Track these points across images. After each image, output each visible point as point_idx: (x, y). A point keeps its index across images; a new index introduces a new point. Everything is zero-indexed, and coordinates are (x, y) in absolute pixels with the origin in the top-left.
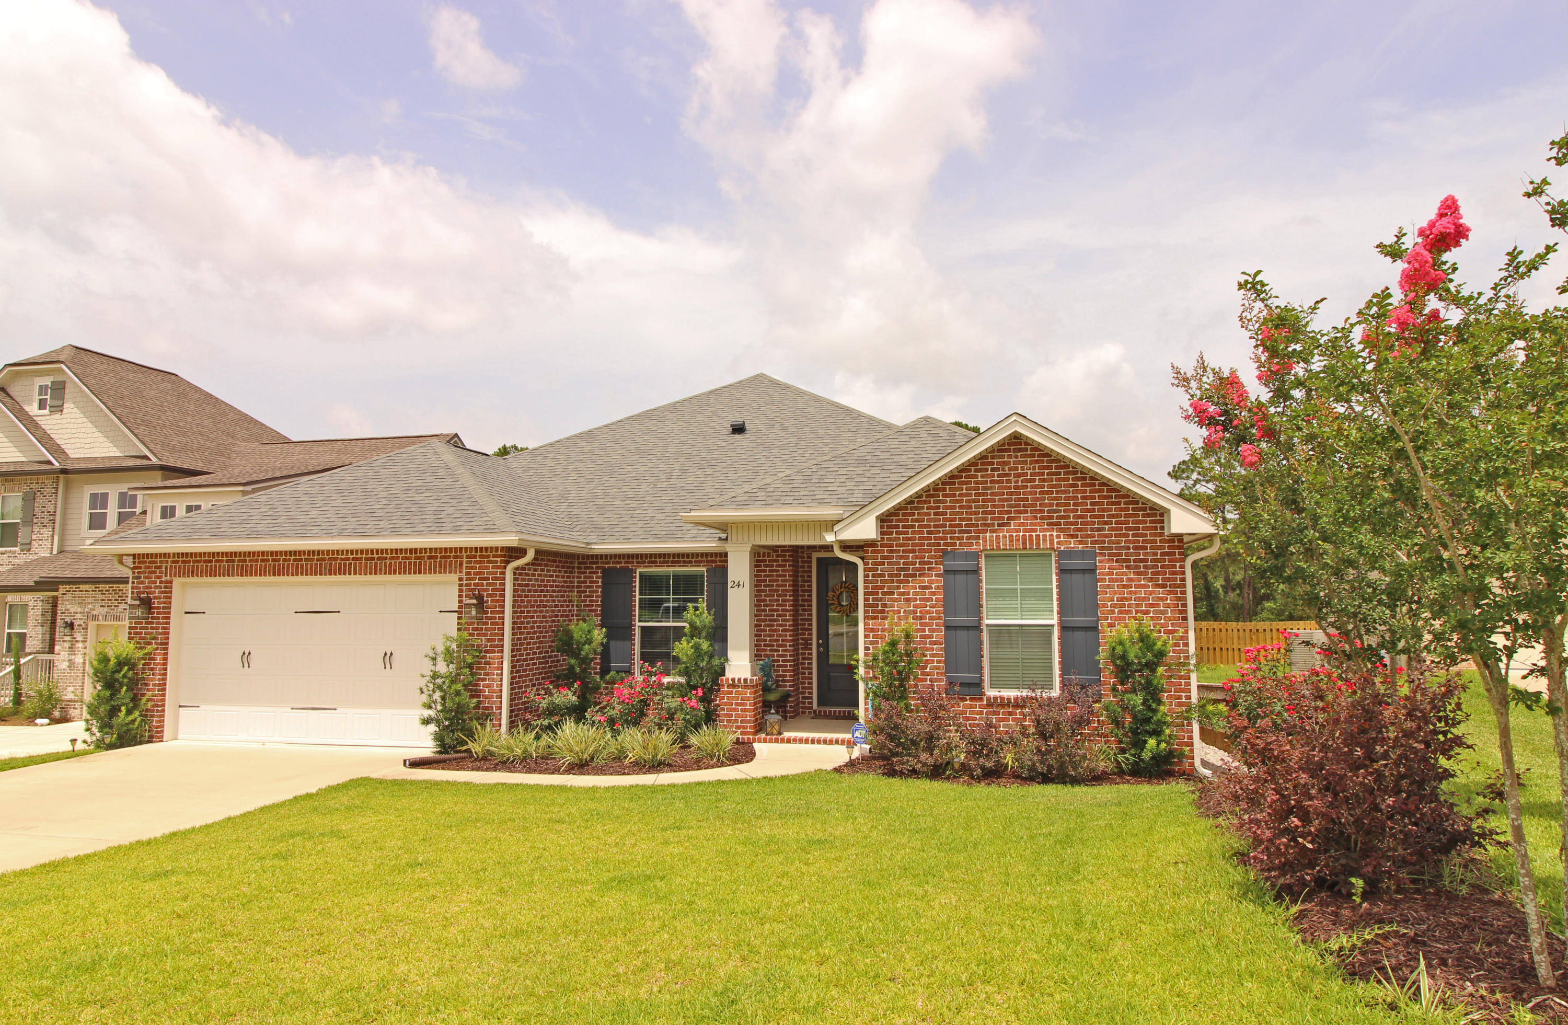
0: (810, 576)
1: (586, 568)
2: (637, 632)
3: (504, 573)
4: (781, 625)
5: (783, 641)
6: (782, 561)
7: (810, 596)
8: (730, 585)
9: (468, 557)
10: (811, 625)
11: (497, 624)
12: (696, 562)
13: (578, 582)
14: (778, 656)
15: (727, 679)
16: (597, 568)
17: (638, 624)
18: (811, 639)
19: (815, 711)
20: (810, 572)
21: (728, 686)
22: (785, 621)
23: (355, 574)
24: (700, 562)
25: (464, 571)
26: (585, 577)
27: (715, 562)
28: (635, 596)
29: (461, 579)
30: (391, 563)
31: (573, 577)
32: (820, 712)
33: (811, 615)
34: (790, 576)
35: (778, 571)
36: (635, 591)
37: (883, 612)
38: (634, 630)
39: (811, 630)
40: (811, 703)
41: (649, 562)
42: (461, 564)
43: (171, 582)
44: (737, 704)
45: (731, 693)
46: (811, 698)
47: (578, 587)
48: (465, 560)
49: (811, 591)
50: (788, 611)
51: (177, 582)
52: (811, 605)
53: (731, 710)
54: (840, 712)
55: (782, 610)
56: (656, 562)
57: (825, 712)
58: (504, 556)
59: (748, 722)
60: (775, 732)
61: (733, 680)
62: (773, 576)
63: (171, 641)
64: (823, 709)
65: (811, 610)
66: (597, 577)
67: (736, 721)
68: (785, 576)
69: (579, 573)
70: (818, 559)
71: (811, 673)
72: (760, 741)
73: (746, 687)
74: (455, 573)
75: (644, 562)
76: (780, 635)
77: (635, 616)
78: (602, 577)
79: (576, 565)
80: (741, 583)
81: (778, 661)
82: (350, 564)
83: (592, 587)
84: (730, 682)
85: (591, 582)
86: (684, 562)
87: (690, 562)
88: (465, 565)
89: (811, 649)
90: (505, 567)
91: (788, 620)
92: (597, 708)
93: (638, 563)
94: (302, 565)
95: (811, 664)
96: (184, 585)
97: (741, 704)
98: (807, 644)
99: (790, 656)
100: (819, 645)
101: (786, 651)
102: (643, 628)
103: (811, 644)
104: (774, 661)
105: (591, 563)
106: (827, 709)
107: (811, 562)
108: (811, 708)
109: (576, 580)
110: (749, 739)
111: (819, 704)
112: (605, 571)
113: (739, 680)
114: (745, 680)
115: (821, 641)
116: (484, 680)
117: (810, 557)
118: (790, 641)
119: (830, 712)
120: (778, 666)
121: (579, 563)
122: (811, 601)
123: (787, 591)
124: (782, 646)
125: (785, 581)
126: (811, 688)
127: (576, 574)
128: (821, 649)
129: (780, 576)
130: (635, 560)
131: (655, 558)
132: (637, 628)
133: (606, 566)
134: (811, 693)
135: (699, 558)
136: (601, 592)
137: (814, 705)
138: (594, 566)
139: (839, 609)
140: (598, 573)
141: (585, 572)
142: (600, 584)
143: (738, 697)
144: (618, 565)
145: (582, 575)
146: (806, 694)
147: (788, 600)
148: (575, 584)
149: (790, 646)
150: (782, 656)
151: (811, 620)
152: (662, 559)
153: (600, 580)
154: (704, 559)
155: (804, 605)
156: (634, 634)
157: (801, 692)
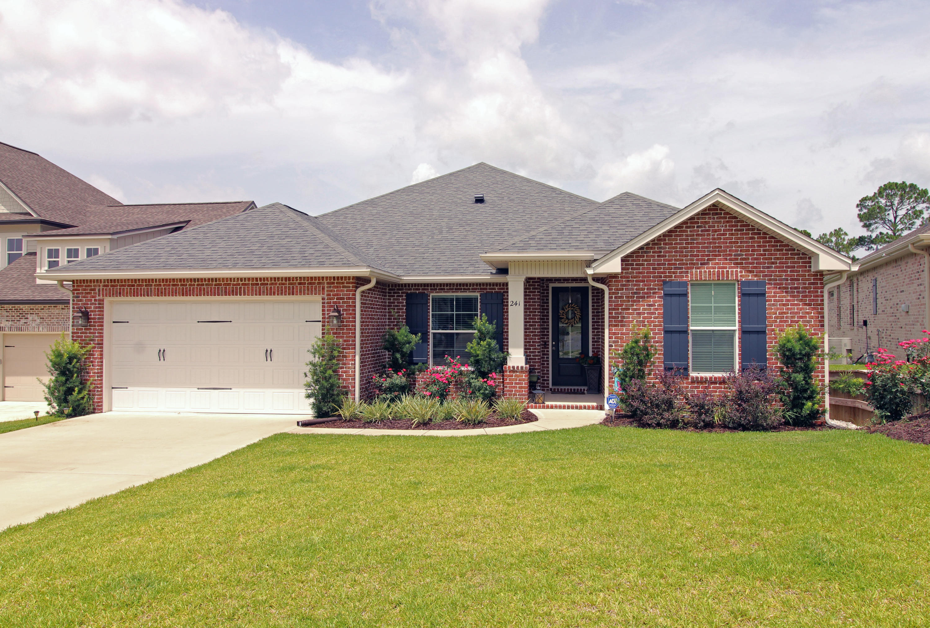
0: (548, 300)
1: (395, 293)
2: (431, 337)
3: (354, 295)
4: (532, 332)
5: (533, 342)
6: (533, 289)
7: (548, 312)
8: (510, 304)
9: (328, 283)
10: (548, 332)
11: (351, 329)
12: (472, 289)
13: (389, 303)
14: (530, 352)
15: (509, 367)
16: (402, 293)
17: (432, 331)
18: (548, 342)
19: (551, 389)
20: (548, 296)
21: (510, 372)
22: (535, 329)
23: (244, 295)
24: (476, 289)
25: (326, 293)
26: (394, 299)
27: (486, 289)
28: (429, 312)
29: (323, 299)
30: (271, 288)
32: (555, 389)
33: (548, 325)
36: (429, 309)
38: (429, 335)
39: (548, 335)
40: (548, 384)
41: (439, 289)
42: (323, 289)
43: (103, 301)
44: (516, 383)
45: (512, 376)
46: (548, 380)
47: (389, 306)
48: (326, 285)
49: (548, 309)
50: (537, 322)
51: (107, 300)
52: (548, 319)
53: (512, 387)
54: (568, 389)
55: (533, 322)
56: (444, 289)
57: (558, 389)
58: (355, 283)
59: (524, 395)
60: (540, 401)
61: (513, 367)
63: (105, 342)
64: (556, 387)
65: (548, 322)
66: (402, 299)
67: (515, 395)
68: (535, 299)
69: (389, 296)
70: (553, 288)
71: (548, 364)
72: (532, 408)
73: (522, 372)
74: (319, 294)
75: (436, 289)
76: (531, 339)
77: (429, 326)
78: (406, 299)
79: (387, 291)
80: (518, 303)
81: (530, 356)
82: (241, 288)
83: (399, 306)
84: (512, 369)
85: (398, 303)
86: (464, 289)
87: (469, 289)
88: (326, 289)
89: (548, 348)
90: (355, 291)
91: (537, 329)
93: (431, 289)
94: (204, 289)
95: (548, 358)
96: (111, 303)
97: (519, 384)
98: (545, 345)
100: (553, 346)
101: (535, 349)
102: (435, 334)
103: (548, 345)
105: (398, 289)
106: (560, 388)
107: (548, 290)
108: (548, 387)
109: (387, 301)
111: (553, 385)
112: (408, 295)
113: (518, 367)
114: (522, 367)
115: (554, 343)
116: (342, 368)
117: (548, 287)
121: (389, 290)
122: (548, 316)
123: (536, 309)
124: (532, 346)
125: (535, 302)
126: (548, 374)
127: (387, 297)
128: (554, 348)
129: (531, 299)
130: (429, 288)
131: (444, 286)
132: (431, 334)
133: (409, 292)
134: (548, 377)
135: (475, 287)
136: (406, 309)
137: (550, 386)
138: (400, 292)
139: (566, 321)
140: (403, 296)
141: (394, 296)
142: (404, 304)
143: (516, 379)
144: (417, 292)
145: (392, 298)
146: (545, 378)
147: (537, 315)
148: (387, 304)
149: (538, 346)
150: (533, 352)
151: (548, 329)
152: (448, 287)
153: (405, 301)
154: (478, 287)
155: (544, 319)
156: (429, 339)
157: (543, 377)
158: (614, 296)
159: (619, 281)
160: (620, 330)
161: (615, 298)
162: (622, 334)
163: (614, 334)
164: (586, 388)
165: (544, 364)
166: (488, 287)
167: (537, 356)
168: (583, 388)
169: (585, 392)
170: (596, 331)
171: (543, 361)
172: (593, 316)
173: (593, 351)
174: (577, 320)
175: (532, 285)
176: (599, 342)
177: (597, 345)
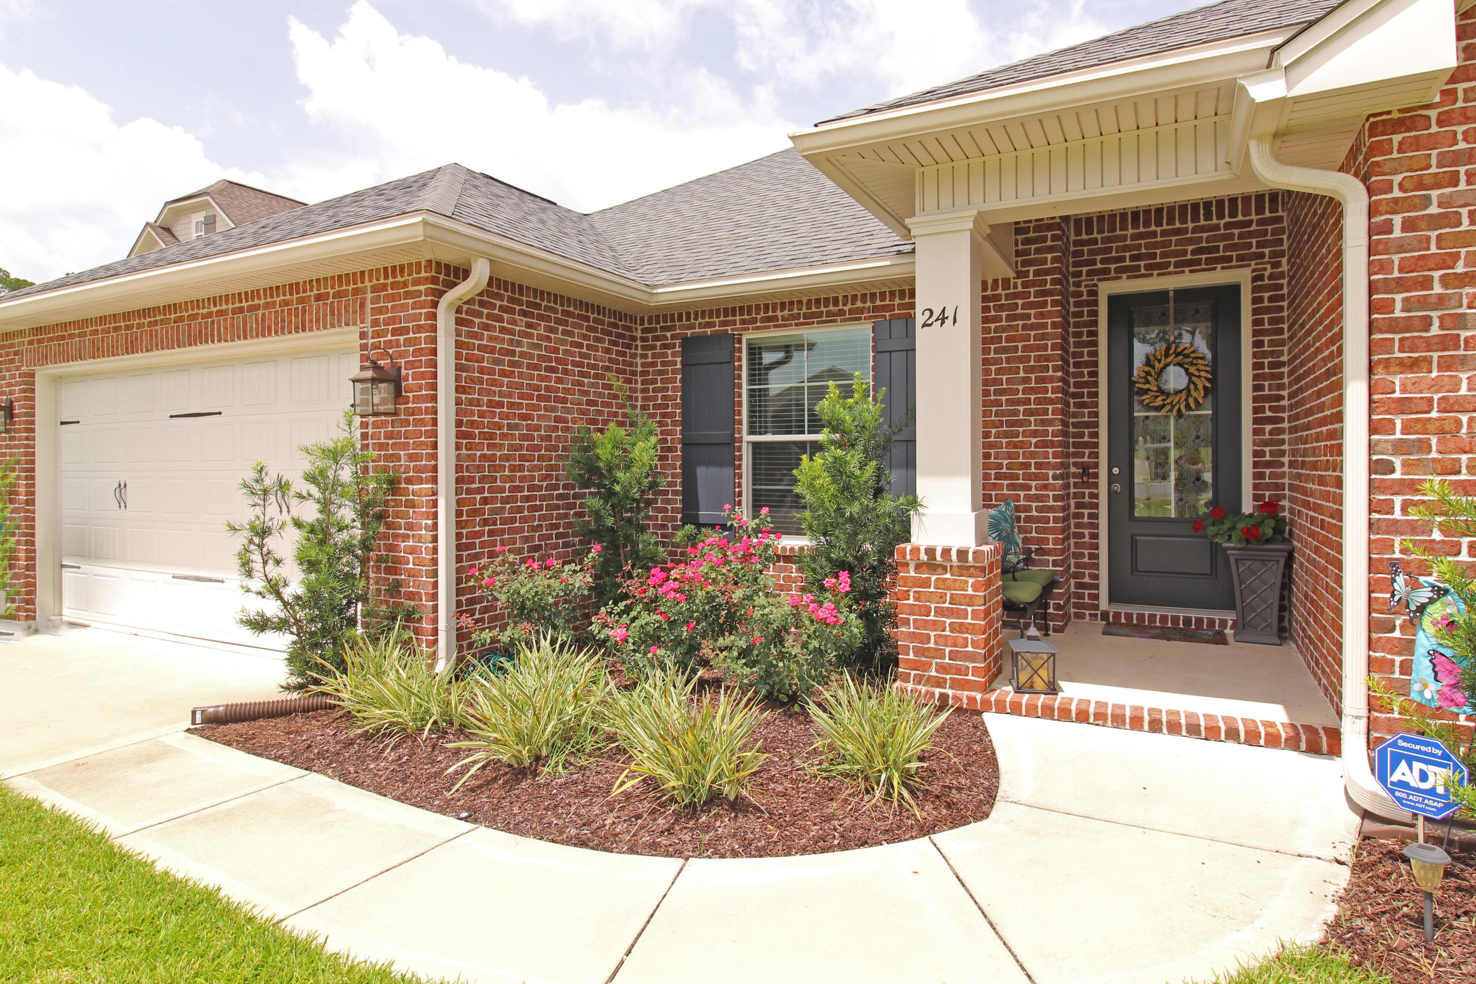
0: (1094, 334)
1: (656, 338)
2: (746, 454)
3: (434, 316)
4: (1035, 434)
5: (1038, 466)
6: (1038, 294)
7: (1095, 374)
8: (920, 320)
9: (374, 289)
10: (1095, 435)
11: (422, 422)
12: (851, 311)
13: (643, 365)
14: (1028, 498)
15: (916, 550)
16: (673, 337)
17: (747, 438)
18: (1096, 465)
19: (1105, 615)
20: (1095, 323)
21: (918, 567)
22: (1043, 422)
23: (220, 341)
24: (861, 311)
25: (369, 318)
26: (654, 356)
27: (891, 308)
28: (740, 386)
29: (363, 335)
30: (264, 315)
31: (634, 356)
32: (1117, 615)
33: (1096, 415)
34: (1054, 325)
35: (1028, 317)
36: (740, 377)
37: (1447, 342)
38: (740, 449)
39: (1096, 445)
40: (1096, 597)
41: (763, 320)
42: (362, 306)
43: (32, 375)
44: (940, 612)
45: (926, 583)
46: (1097, 587)
47: (643, 373)
48: (369, 295)
49: (1096, 364)
50: (1051, 401)
51: (43, 374)
52: (1096, 395)
53: (926, 624)
54: (1164, 618)
55: (1038, 401)
56: (775, 318)
57: (1129, 616)
58: (434, 280)
59: (971, 657)
60: (1039, 685)
61: (931, 552)
62: (1015, 328)
63: (38, 466)
64: (1123, 609)
65: (1096, 405)
66: (674, 355)
67: (941, 654)
68: (1044, 326)
69: (644, 348)
70: (1113, 300)
71: (1095, 536)
72: (1001, 708)
73: (963, 569)
74: (355, 324)
75: (754, 321)
76: (1033, 455)
77: (740, 422)
78: (683, 354)
79: (639, 334)
80: (949, 313)
81: (1028, 509)
82: (213, 322)
83: (667, 372)
84: (924, 557)
85: (664, 364)
86: (829, 314)
87: (841, 313)
88: (369, 306)
89: (1096, 485)
90: (435, 305)
91: (1050, 422)
93: (743, 322)
94: (157, 332)
95: (1095, 516)
96: (58, 380)
97: (950, 613)
98: (1088, 473)
99: (1056, 498)
100: (1111, 478)
101: (1046, 487)
102: (756, 445)
103: (1096, 475)
104: (1017, 509)
105: (663, 329)
106: (1135, 610)
107: (1096, 303)
108: (1097, 607)
109: (639, 361)
110: (972, 700)
111: (1112, 599)
112: (688, 343)
113: (946, 552)
114: (962, 554)
115: (1116, 471)
116: (406, 537)
117: (1094, 293)
118: (1054, 467)
119: (1141, 617)
120: (1028, 519)
121: (644, 331)
122: (1096, 384)
123: (1047, 358)
124: (1036, 477)
125: (1044, 337)
126: (1096, 566)
127: (639, 351)
128: (1117, 487)
129: (1032, 327)
130: (738, 318)
131: (774, 311)
132: (744, 446)
133: (689, 332)
134: (1096, 577)
135: (859, 304)
136: (682, 381)
137: (1104, 604)
138: (669, 334)
139: (1159, 402)
140: (674, 346)
141: (653, 347)
142: (679, 366)
143: (942, 597)
144: (709, 330)
145: (650, 353)
146: (1086, 580)
147: (1051, 379)
148: (639, 369)
149: (1055, 477)
150: (1037, 498)
151: (1096, 425)
152: (786, 312)
153: (679, 359)
154: (869, 304)
155: (1081, 395)
156: (740, 458)
157: (1076, 575)
158: (1397, 220)
159: (1433, 142)
160: (1436, 385)
161: (1409, 225)
162: (1447, 406)
163: (1403, 406)
164: (1230, 617)
165: (1082, 536)
166: (897, 301)
167: (1051, 509)
168: (1217, 616)
169: (1228, 631)
170: (1268, 428)
171: (1077, 526)
174: (1199, 395)
175: (1033, 284)
177: (1272, 476)
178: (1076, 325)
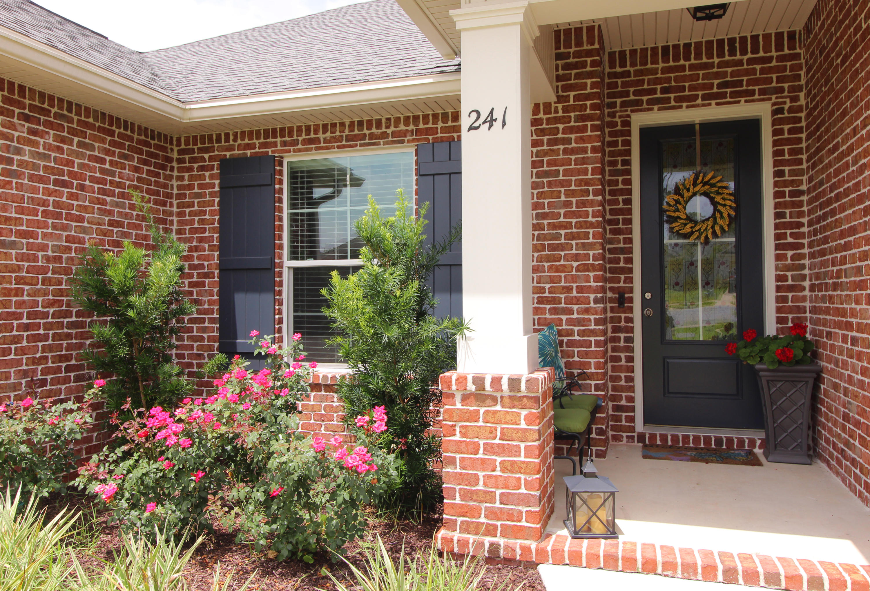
0: (627, 163)
1: (193, 160)
2: (287, 279)
4: (576, 257)
5: (580, 289)
6: (578, 119)
7: (628, 202)
8: (465, 122)
10: (630, 260)
12: (394, 134)
13: (179, 188)
14: (570, 322)
15: (462, 379)
16: (211, 159)
17: (288, 263)
18: (631, 290)
19: (641, 437)
20: (628, 153)
21: (465, 398)
22: (584, 246)
24: (404, 134)
26: (191, 178)
27: (433, 130)
28: (281, 210)
31: (171, 177)
32: (653, 437)
33: (630, 241)
34: (594, 150)
35: (568, 141)
36: (280, 200)
38: (280, 274)
39: (631, 271)
40: (632, 419)
41: (304, 142)
44: (489, 449)
45: (474, 417)
46: (633, 409)
47: (179, 196)
49: (629, 192)
50: (591, 225)
52: (629, 222)
53: (474, 464)
54: (697, 439)
55: (579, 225)
56: (316, 141)
57: (664, 438)
59: (524, 500)
60: (598, 528)
61: (479, 381)
62: (556, 152)
64: (658, 430)
66: (212, 177)
67: (489, 497)
68: (584, 150)
69: (180, 170)
70: (645, 132)
71: (630, 359)
72: (559, 561)
73: (515, 400)
75: (295, 143)
76: (574, 279)
77: (281, 247)
78: (222, 176)
79: (175, 156)
80: (498, 115)
81: (570, 333)
83: (203, 195)
84: (471, 387)
85: (201, 186)
86: (372, 136)
87: (384, 135)
89: (631, 310)
91: (591, 246)
92: (119, 452)
93: (284, 144)
95: (629, 340)
97: (502, 450)
98: (623, 299)
99: (597, 322)
100: (645, 303)
101: (587, 311)
102: (297, 271)
103: (631, 300)
104: (560, 333)
105: (201, 150)
106: (670, 431)
107: (629, 133)
108: (632, 429)
109: (175, 183)
110: (526, 550)
111: (647, 421)
112: (225, 164)
113: (496, 381)
114: (514, 383)
115: (648, 295)
117: (627, 123)
118: (596, 291)
119: (675, 438)
120: (570, 344)
121: (180, 152)
122: (630, 211)
123: (587, 183)
124: (578, 301)
125: (584, 161)
126: (632, 389)
127: (176, 173)
128: (649, 312)
129: (573, 151)
130: (279, 140)
131: (316, 132)
132: (285, 271)
133: (228, 154)
134: (631, 399)
135: (402, 127)
136: (220, 204)
137: (639, 426)
138: (206, 156)
139: (687, 229)
140: (212, 168)
141: (191, 169)
142: (217, 189)
143: (493, 431)
144: (248, 152)
145: (186, 175)
146: (623, 402)
147: (591, 203)
148: (175, 191)
149: (596, 301)
150: (579, 322)
151: (630, 251)
152: (328, 134)
153: (217, 182)
154: (412, 127)
155: (617, 222)
156: (281, 284)
157: (614, 398)
164: (758, 436)
165: (619, 359)
166: (440, 125)
167: (593, 333)
168: (746, 435)
169: (758, 451)
170: (790, 253)
171: (614, 349)
172: (777, 205)
173: (780, 320)
174: (724, 223)
175: (574, 108)
176: (803, 289)
177: (795, 299)
178: (612, 153)
